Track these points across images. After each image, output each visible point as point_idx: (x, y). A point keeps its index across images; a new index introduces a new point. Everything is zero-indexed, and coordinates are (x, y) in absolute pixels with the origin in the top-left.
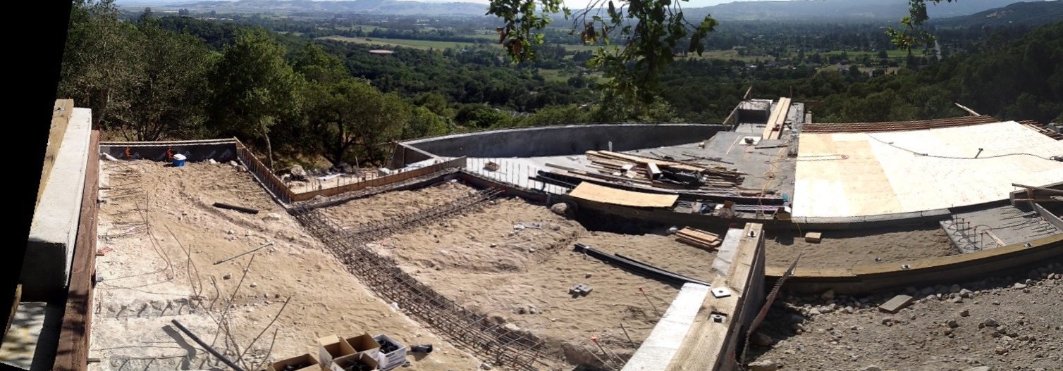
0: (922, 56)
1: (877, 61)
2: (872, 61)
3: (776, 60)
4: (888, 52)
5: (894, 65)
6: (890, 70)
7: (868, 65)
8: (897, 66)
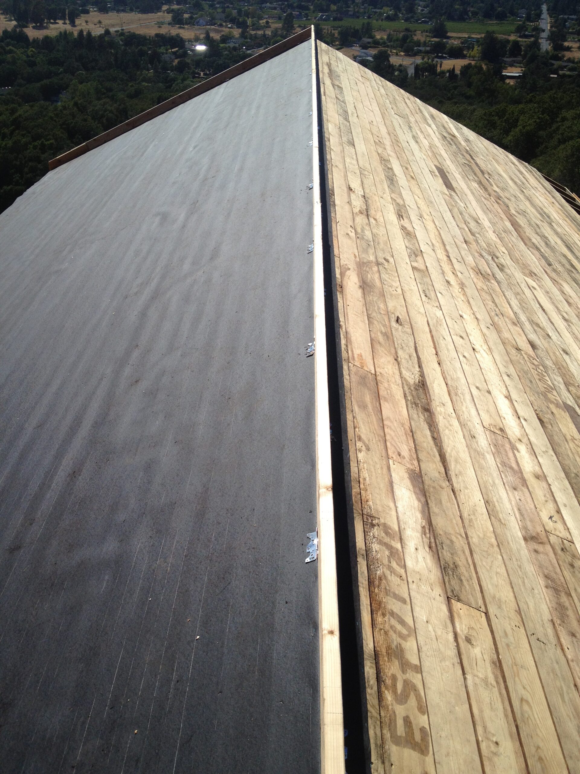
0: (512, 38)
1: (425, 44)
2: (418, 44)
3: (243, 35)
4: (449, 25)
5: (456, 53)
6: (448, 64)
7: (410, 52)
8: (464, 57)
